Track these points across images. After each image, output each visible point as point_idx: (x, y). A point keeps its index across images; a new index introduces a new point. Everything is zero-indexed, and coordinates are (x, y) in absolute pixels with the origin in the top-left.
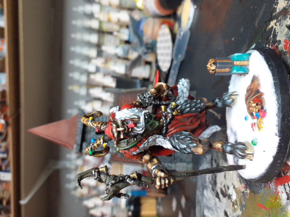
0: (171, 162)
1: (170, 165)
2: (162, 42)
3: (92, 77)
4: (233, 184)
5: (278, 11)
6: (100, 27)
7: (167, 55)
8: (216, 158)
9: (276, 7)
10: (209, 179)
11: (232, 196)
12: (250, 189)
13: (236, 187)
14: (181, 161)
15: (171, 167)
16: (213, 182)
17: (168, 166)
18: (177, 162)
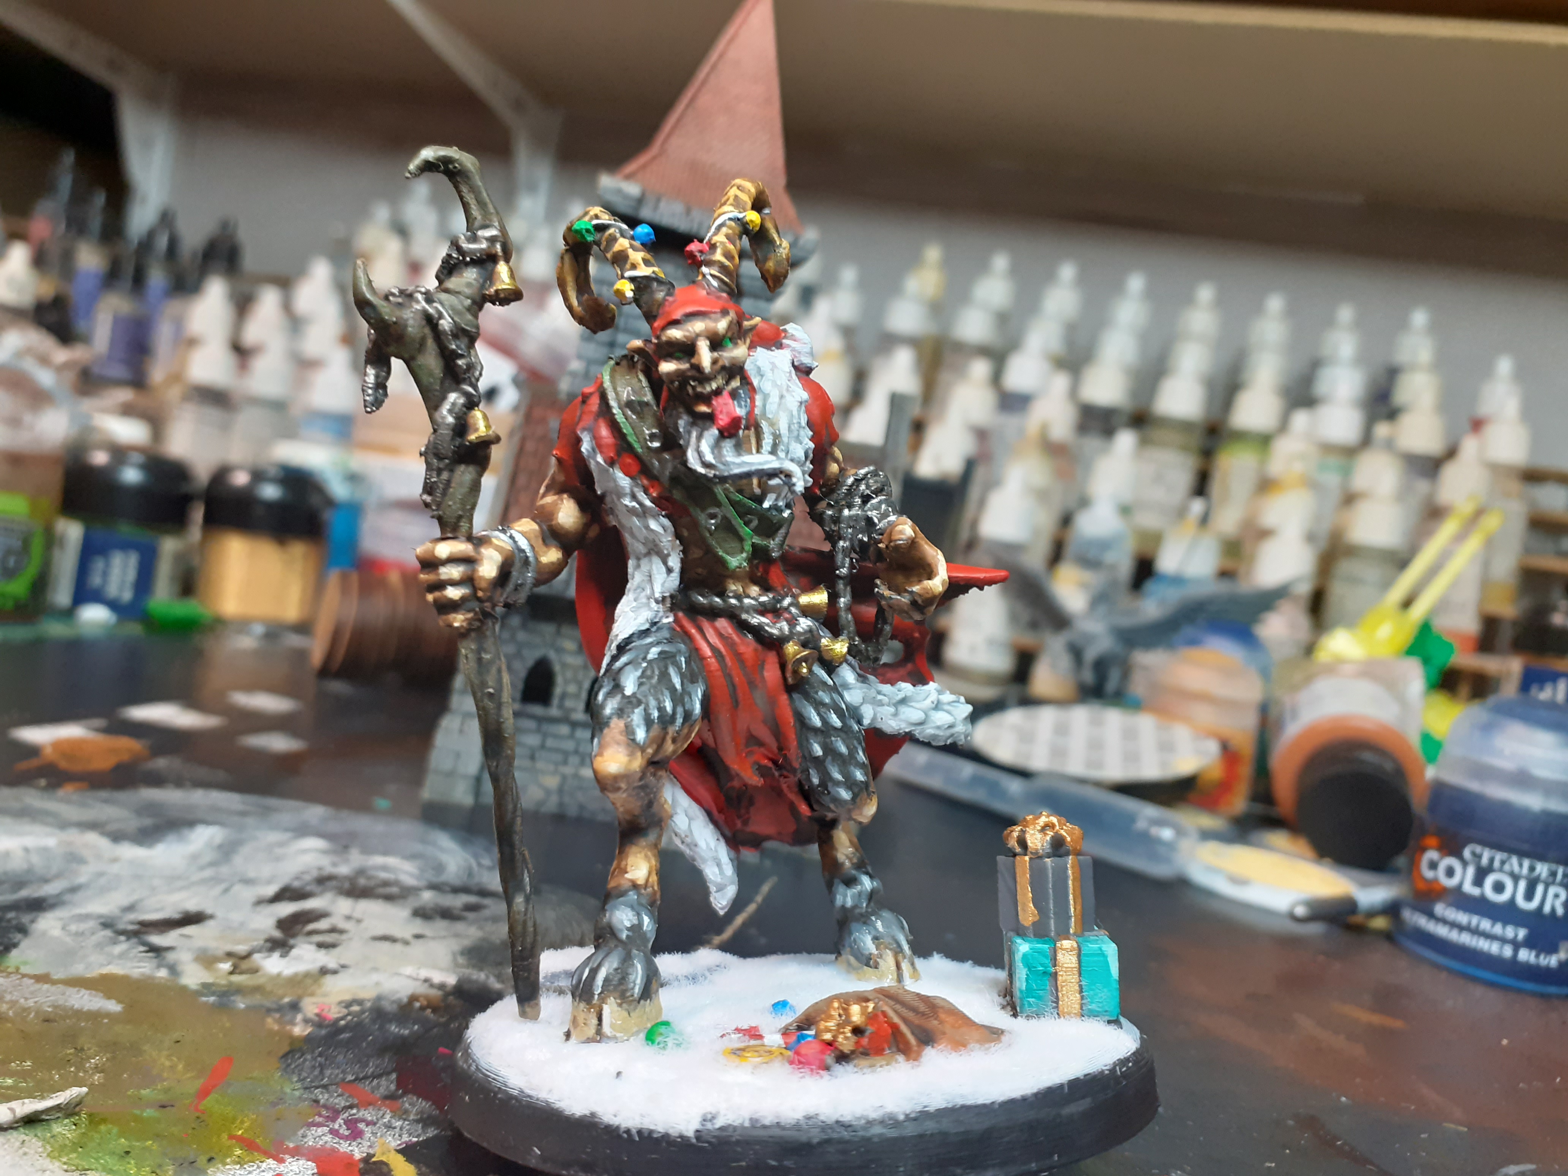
2: (1130, 734)
3: (980, 369)
4: (343, 967)
6: (1241, 436)
7: (1058, 752)
8: (486, 913)
10: (385, 868)
11: (281, 956)
12: (308, 1039)
13: (329, 980)
16: (363, 882)
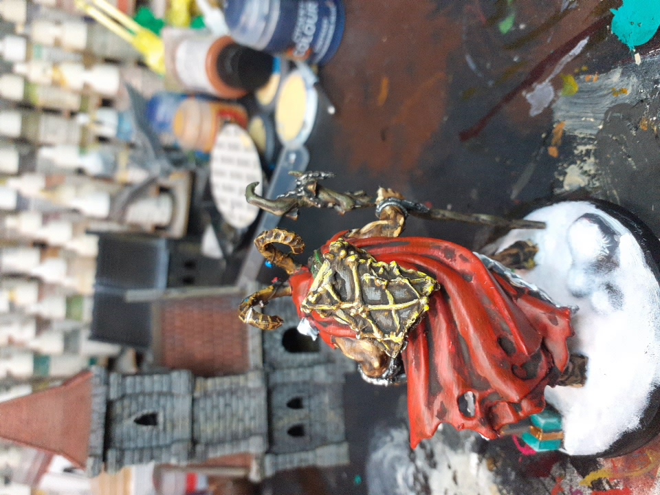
0: (304, 450)
1: (304, 455)
2: (226, 160)
3: (9, 222)
5: (566, 188)
6: (26, 93)
9: (561, 179)
14: (325, 442)
15: (306, 460)
16: (418, 487)
17: (301, 461)
18: (317, 447)
